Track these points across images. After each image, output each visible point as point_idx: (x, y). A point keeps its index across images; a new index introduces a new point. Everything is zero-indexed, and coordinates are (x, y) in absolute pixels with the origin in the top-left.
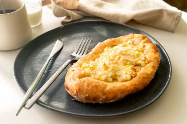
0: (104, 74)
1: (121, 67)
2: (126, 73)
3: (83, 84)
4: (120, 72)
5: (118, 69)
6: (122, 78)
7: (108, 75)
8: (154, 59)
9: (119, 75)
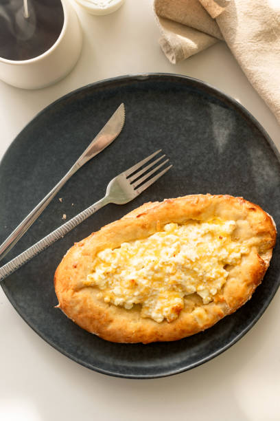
0: (123, 296)
1: (161, 292)
2: (160, 311)
3: (74, 306)
4: (153, 302)
5: (154, 293)
6: (149, 314)
7: (127, 300)
8: (234, 298)
9: (147, 305)
